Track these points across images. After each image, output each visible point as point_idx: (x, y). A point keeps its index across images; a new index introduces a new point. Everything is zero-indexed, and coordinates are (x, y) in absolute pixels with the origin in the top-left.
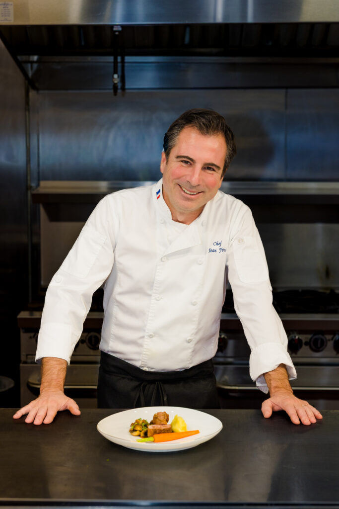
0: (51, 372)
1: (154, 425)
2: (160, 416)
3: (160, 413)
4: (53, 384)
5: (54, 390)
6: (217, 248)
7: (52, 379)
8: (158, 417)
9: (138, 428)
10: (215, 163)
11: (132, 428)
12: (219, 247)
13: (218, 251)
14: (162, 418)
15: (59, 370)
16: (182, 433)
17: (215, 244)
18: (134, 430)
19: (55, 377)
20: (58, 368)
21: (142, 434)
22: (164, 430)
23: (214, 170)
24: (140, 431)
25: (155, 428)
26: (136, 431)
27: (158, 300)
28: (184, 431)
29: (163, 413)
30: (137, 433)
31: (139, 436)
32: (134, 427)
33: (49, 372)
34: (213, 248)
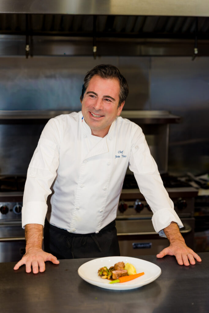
0: (33, 237)
1: (116, 271)
2: (120, 265)
3: (120, 262)
4: (35, 245)
5: (37, 249)
6: (120, 155)
7: (35, 241)
8: (119, 266)
9: (105, 273)
10: (111, 96)
11: (101, 273)
12: (121, 154)
13: (121, 157)
14: (121, 266)
15: (39, 235)
16: (135, 275)
17: (119, 152)
18: (103, 275)
19: (36, 240)
20: (38, 234)
21: (109, 278)
22: (124, 274)
23: (110, 101)
24: (107, 275)
25: (118, 273)
26: (104, 275)
27: (82, 188)
28: (135, 274)
29: (121, 262)
30: (105, 277)
31: (107, 278)
32: (102, 273)
33: (32, 236)
34: (118, 155)
